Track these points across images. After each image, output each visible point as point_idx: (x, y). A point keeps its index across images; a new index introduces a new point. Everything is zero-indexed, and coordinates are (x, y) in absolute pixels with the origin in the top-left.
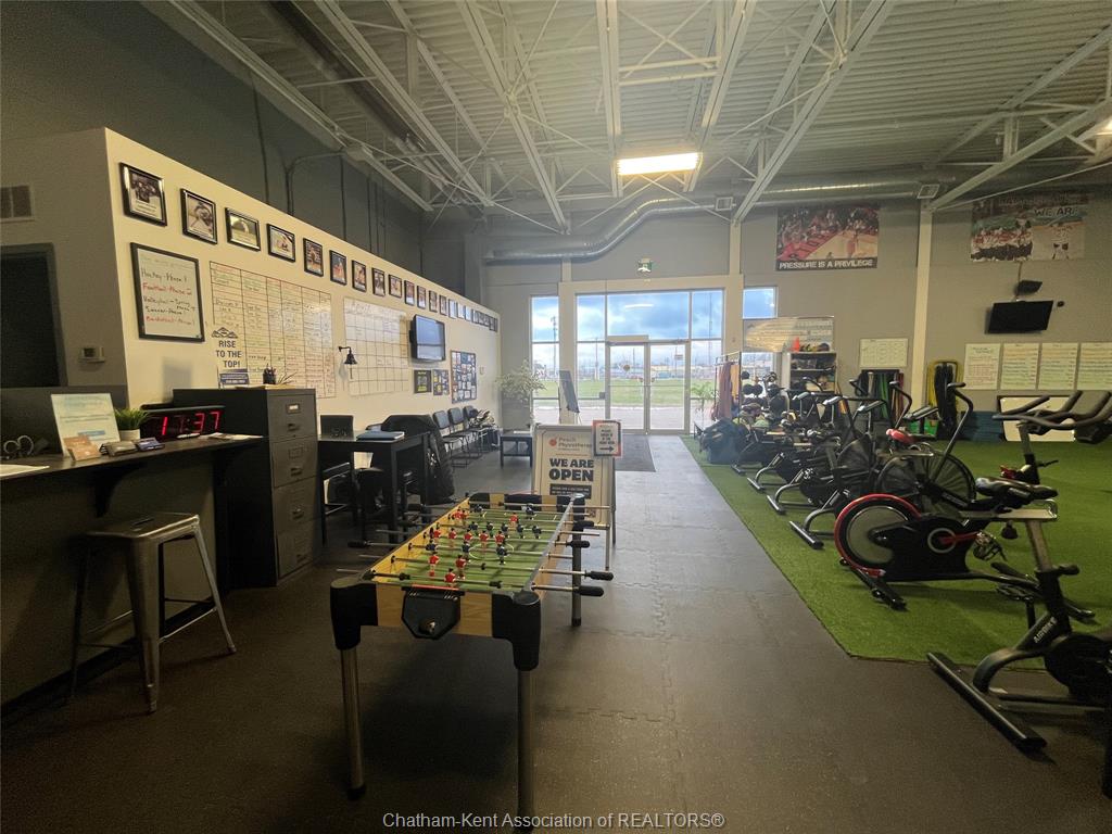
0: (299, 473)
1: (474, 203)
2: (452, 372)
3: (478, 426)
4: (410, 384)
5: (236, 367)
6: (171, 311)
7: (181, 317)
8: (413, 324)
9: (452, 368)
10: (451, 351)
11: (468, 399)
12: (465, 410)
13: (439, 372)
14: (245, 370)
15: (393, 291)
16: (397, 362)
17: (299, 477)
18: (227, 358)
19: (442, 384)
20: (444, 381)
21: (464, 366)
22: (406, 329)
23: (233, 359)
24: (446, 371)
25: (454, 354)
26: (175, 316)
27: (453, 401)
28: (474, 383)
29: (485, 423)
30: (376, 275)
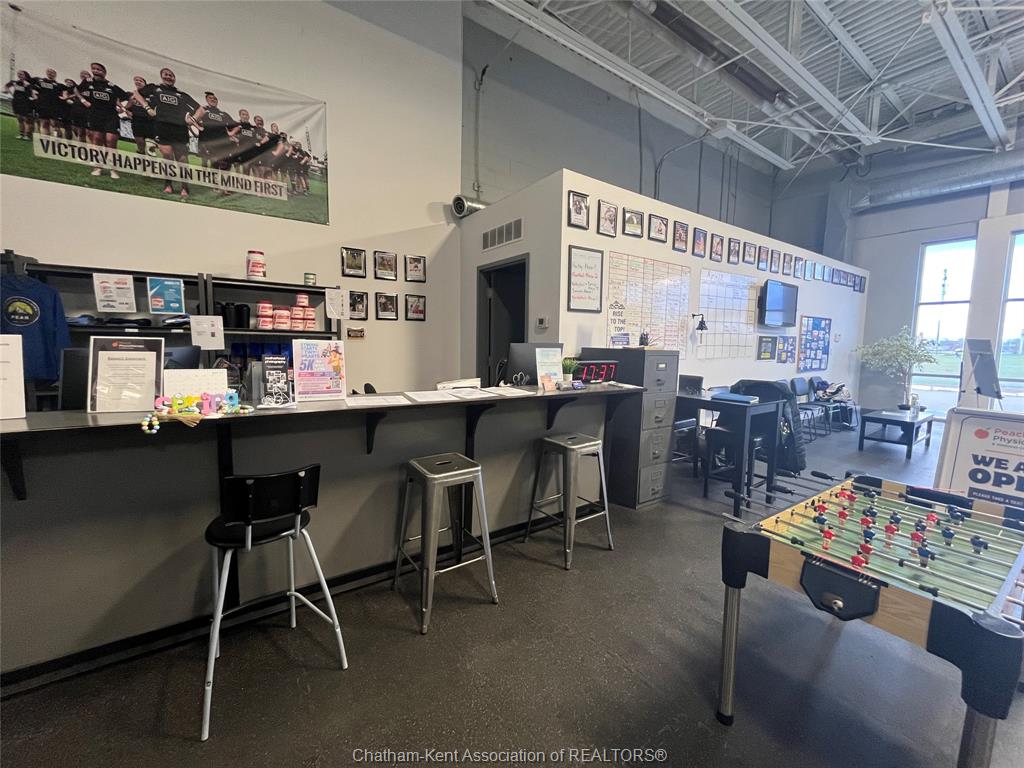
0: (661, 421)
1: (849, 146)
2: (801, 339)
3: (828, 400)
4: (754, 351)
5: (622, 332)
6: (586, 291)
7: (590, 295)
8: (764, 290)
9: (801, 335)
10: (802, 317)
11: (815, 369)
12: (811, 381)
13: (785, 339)
14: (627, 334)
15: (747, 258)
16: (743, 328)
17: (660, 425)
18: (617, 325)
19: (787, 352)
20: (790, 348)
21: (816, 332)
22: (754, 295)
23: (621, 325)
24: (794, 338)
25: (805, 320)
26: (587, 295)
27: (799, 370)
28: (826, 351)
29: (836, 398)
30: (732, 244)
